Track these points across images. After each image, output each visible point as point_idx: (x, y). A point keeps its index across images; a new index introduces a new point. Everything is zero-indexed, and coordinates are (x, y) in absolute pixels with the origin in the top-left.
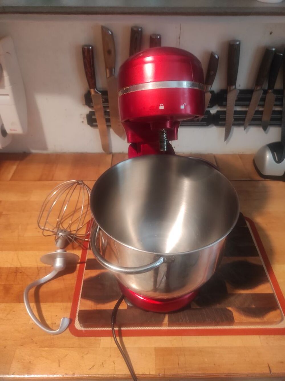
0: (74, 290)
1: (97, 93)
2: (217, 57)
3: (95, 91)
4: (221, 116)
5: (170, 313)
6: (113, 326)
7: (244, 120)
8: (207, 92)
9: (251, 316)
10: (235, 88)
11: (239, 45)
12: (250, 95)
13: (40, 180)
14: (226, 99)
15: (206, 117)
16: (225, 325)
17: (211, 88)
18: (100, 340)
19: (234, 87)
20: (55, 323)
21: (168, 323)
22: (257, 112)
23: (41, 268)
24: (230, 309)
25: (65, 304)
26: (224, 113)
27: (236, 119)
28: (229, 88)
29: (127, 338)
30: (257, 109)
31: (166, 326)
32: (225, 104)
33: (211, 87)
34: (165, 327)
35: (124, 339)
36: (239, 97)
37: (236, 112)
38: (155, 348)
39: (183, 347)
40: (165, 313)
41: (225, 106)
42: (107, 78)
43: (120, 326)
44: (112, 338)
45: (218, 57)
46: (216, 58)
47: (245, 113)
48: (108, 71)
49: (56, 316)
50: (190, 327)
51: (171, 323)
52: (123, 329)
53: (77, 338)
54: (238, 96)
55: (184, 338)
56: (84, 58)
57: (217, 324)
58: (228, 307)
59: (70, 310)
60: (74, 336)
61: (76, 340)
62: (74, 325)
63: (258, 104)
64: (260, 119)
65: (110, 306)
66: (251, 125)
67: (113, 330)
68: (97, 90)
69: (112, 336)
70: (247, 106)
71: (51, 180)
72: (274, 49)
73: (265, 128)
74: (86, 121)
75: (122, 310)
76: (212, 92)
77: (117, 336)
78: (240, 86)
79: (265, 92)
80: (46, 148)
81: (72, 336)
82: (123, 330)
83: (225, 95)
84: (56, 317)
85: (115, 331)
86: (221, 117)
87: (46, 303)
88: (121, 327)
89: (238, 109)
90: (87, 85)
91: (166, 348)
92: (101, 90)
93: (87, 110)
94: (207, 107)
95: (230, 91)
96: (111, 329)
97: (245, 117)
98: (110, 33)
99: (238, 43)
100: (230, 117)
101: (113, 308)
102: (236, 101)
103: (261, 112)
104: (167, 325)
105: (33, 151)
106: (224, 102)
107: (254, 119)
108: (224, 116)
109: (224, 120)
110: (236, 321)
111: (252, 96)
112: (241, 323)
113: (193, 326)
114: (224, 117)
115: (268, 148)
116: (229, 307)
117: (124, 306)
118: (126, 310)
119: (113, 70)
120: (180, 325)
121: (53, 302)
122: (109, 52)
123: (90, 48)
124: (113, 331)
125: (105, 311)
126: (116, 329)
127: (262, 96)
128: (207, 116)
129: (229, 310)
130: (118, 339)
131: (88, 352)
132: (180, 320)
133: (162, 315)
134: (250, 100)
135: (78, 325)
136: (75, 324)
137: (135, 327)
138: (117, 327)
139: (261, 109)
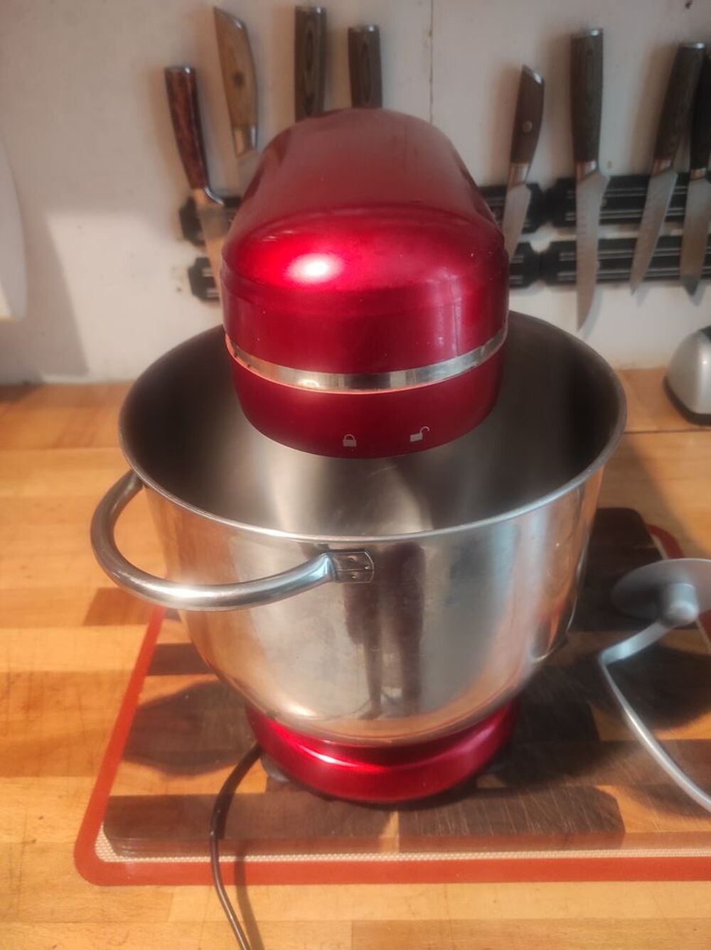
0: (108, 740)
1: (214, 201)
2: (538, 79)
3: (206, 194)
4: (564, 256)
5: (407, 807)
6: (214, 852)
7: (627, 263)
8: (516, 184)
9: (682, 814)
10: (597, 169)
11: (599, 39)
12: (641, 189)
13: (57, 445)
14: (572, 206)
15: (520, 262)
16: (592, 845)
17: (528, 171)
18: (172, 895)
19: (593, 165)
20: (34, 841)
21: (398, 836)
22: (665, 241)
23: (18, 675)
24: (608, 789)
25: (72, 783)
26: (571, 246)
27: (606, 264)
28: (579, 168)
29: (263, 888)
30: (662, 232)
31: (393, 850)
32: (572, 219)
33: (529, 167)
34: (391, 854)
35: (253, 891)
36: (610, 196)
37: (604, 244)
38: (353, 921)
39: (450, 922)
40: (388, 808)
41: (572, 225)
42: (238, 156)
43: (241, 853)
44: (210, 890)
45: (543, 80)
46: (535, 81)
47: (631, 243)
48: (239, 135)
49: (41, 818)
50: (476, 854)
51: (410, 840)
52: (250, 859)
53: (96, 888)
54: (607, 193)
55: (453, 888)
56: (172, 98)
57: (566, 841)
58: (599, 783)
59: (88, 801)
60: (87, 882)
61: (91, 896)
62: (94, 847)
63: (666, 214)
64: (675, 261)
65: (209, 784)
66: (649, 278)
67: (215, 863)
68: (211, 191)
69: (211, 885)
70: (636, 222)
71: (88, 445)
72: (700, 46)
73: (692, 289)
74: (186, 286)
75: (250, 796)
76: (534, 187)
77: (229, 884)
78: (610, 164)
79: (684, 179)
80: (81, 368)
81: (82, 881)
82: (252, 864)
83: (570, 192)
84: (40, 822)
85: (221, 867)
86: (562, 260)
87: (17, 779)
88: (245, 855)
89: (612, 233)
90: (184, 182)
91: (391, 923)
92: (226, 194)
93: (187, 254)
94: (520, 231)
95: (586, 177)
96: (207, 859)
97: (633, 254)
98: (239, 26)
99: (595, 33)
100: (589, 257)
101: (216, 790)
102: (604, 208)
103: (678, 241)
104: (397, 844)
105: (50, 378)
106: (569, 214)
107: (657, 262)
108: (572, 254)
109: (572, 265)
110: (628, 830)
111: (646, 191)
112: (649, 839)
113: (485, 848)
114: (572, 259)
115: (703, 336)
116: (605, 783)
117: (256, 782)
118: (260, 796)
119: (253, 131)
120: (440, 845)
121: (37, 774)
122: (238, 79)
123: (186, 73)
124: (213, 867)
125: (193, 800)
126: (227, 859)
127: (675, 190)
128: (522, 257)
129: (604, 794)
130: (231, 891)
131: (127, 936)
132: (440, 826)
133: (381, 813)
134: (640, 202)
135: (104, 849)
136: (97, 845)
137: (291, 854)
138: (231, 855)
139: (675, 232)
